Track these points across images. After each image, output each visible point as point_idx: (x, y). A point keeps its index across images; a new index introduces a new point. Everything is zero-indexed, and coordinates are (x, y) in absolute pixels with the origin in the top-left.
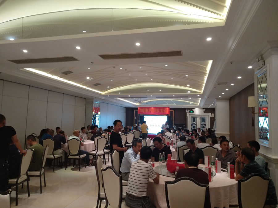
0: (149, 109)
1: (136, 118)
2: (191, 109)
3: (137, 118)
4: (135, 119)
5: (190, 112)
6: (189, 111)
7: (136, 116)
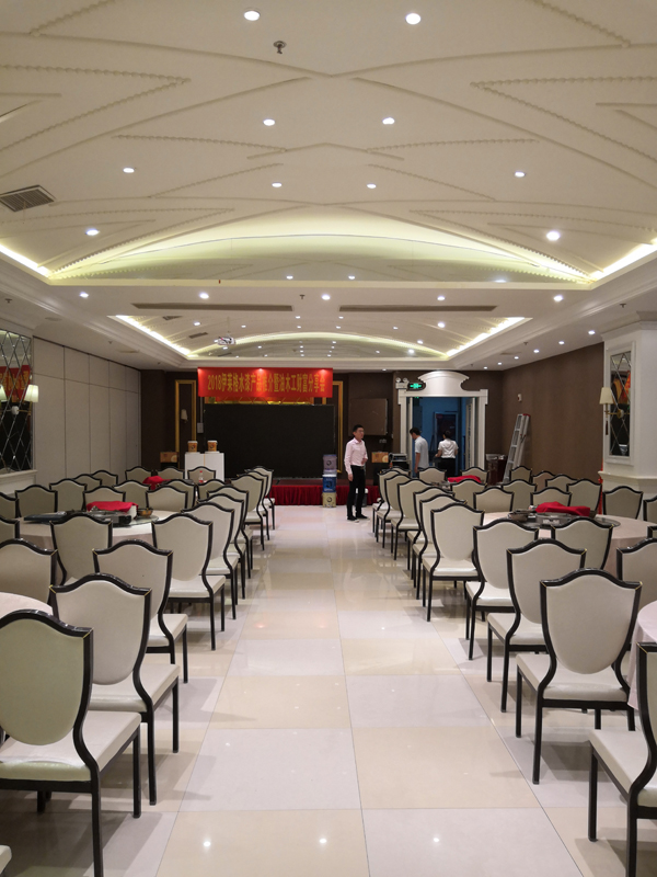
0: (247, 376)
1: (185, 416)
2: (414, 376)
3: (189, 414)
4: (182, 421)
5: (409, 388)
6: (406, 381)
7: (185, 404)
